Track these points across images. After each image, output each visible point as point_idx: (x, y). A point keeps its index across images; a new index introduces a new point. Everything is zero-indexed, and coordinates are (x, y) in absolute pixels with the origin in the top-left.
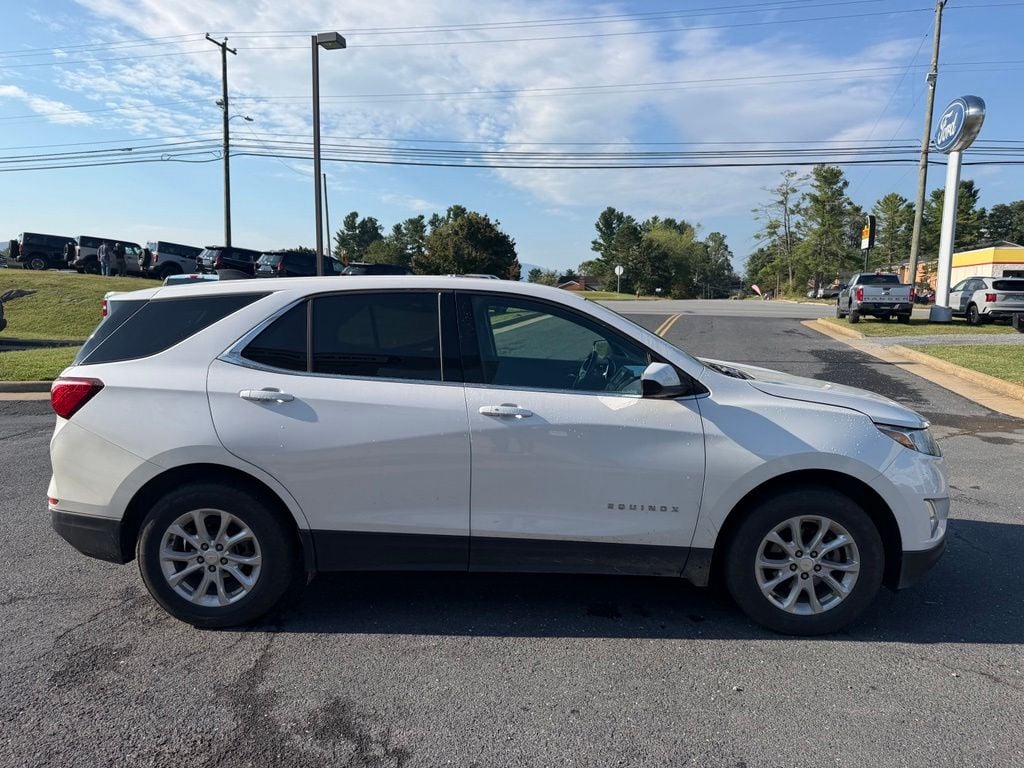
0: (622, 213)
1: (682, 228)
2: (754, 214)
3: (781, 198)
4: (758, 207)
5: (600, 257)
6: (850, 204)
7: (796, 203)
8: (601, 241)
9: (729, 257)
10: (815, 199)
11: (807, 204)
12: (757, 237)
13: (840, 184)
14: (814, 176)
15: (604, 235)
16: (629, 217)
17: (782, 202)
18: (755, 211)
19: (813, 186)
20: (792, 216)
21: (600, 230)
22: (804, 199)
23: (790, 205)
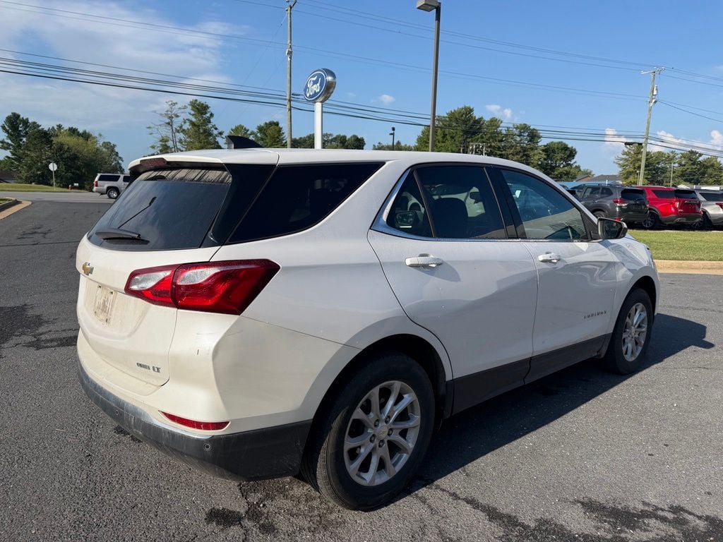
0: (27, 119)
1: (86, 136)
2: (150, 130)
3: (168, 121)
4: (152, 126)
5: (10, 155)
6: (216, 129)
7: (180, 125)
8: (9, 142)
9: (120, 162)
10: (192, 124)
11: (187, 126)
12: (153, 147)
13: (208, 115)
14: (190, 107)
15: (10, 136)
16: (34, 123)
17: (169, 123)
18: (149, 128)
19: (190, 114)
20: (177, 134)
21: (7, 131)
22: (185, 122)
23: (175, 126)
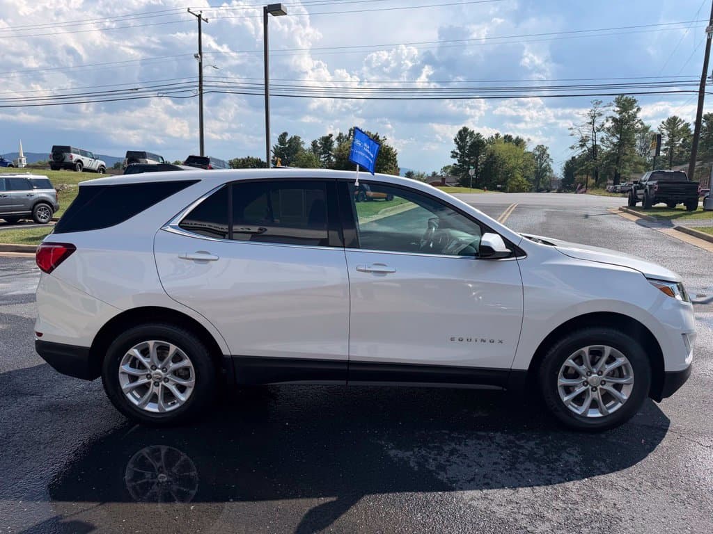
0: (473, 131)
1: (519, 142)
2: (571, 132)
3: (590, 120)
4: (574, 127)
5: (457, 162)
6: (642, 124)
7: (601, 124)
8: (458, 151)
10: (614, 120)
11: (609, 124)
12: (572, 148)
13: (635, 110)
14: (615, 104)
15: (460, 148)
16: (478, 134)
17: (591, 123)
18: (571, 129)
19: (614, 111)
20: (598, 133)
21: (457, 143)
22: (607, 121)
23: (597, 125)
